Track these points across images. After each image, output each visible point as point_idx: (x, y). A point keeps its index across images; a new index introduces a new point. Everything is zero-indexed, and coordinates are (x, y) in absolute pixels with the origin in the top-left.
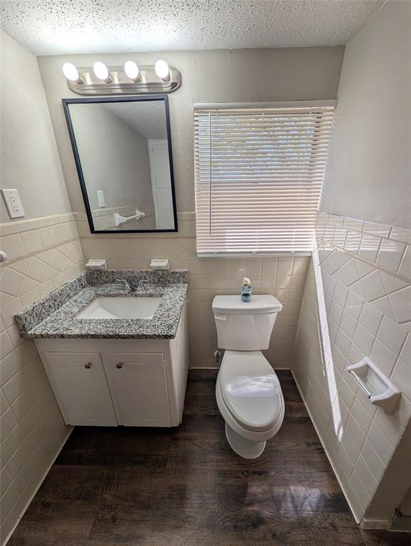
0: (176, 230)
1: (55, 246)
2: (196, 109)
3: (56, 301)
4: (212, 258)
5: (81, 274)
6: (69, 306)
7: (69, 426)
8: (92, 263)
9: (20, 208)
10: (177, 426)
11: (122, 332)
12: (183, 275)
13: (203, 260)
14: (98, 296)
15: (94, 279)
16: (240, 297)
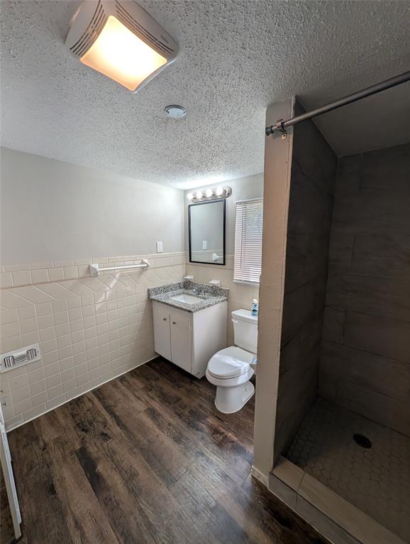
0: (224, 264)
1: (172, 266)
2: (237, 203)
3: (165, 289)
4: (241, 284)
5: (181, 281)
6: (170, 294)
7: (156, 353)
8: (188, 277)
9: (161, 249)
10: (200, 378)
11: (176, 305)
12: (225, 291)
13: (237, 284)
14: (184, 293)
15: (187, 285)
16: (250, 312)
